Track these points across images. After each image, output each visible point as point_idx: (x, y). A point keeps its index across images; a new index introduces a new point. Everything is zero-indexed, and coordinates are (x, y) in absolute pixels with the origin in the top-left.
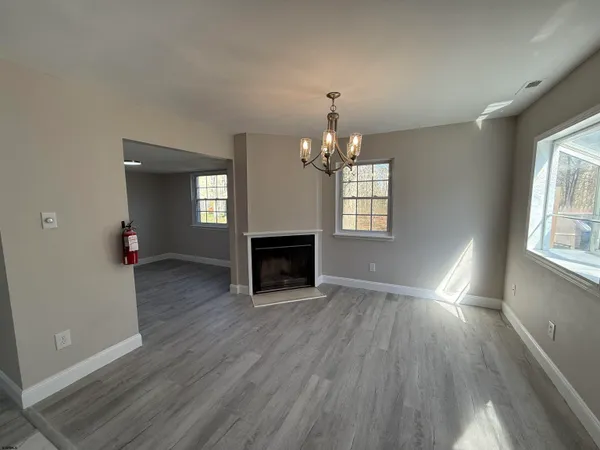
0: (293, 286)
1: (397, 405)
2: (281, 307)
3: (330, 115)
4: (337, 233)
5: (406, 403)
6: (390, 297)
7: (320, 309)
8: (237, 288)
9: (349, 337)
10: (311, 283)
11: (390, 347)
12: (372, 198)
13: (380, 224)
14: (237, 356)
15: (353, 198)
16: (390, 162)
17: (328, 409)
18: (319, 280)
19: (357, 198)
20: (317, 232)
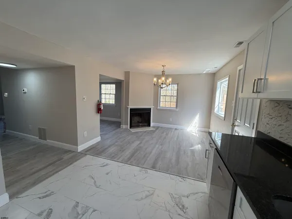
0: (142, 126)
1: (179, 149)
2: (141, 132)
3: (162, 71)
4: (158, 108)
5: (182, 148)
6: (176, 129)
7: (154, 132)
8: (124, 126)
9: (165, 138)
10: (149, 125)
11: (177, 139)
12: (171, 96)
13: (173, 105)
14: (133, 142)
15: (165, 96)
16: (178, 84)
17: (162, 150)
18: (152, 124)
19: (166, 96)
20: (152, 107)
